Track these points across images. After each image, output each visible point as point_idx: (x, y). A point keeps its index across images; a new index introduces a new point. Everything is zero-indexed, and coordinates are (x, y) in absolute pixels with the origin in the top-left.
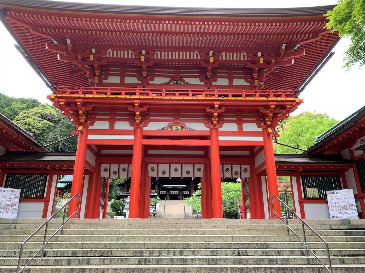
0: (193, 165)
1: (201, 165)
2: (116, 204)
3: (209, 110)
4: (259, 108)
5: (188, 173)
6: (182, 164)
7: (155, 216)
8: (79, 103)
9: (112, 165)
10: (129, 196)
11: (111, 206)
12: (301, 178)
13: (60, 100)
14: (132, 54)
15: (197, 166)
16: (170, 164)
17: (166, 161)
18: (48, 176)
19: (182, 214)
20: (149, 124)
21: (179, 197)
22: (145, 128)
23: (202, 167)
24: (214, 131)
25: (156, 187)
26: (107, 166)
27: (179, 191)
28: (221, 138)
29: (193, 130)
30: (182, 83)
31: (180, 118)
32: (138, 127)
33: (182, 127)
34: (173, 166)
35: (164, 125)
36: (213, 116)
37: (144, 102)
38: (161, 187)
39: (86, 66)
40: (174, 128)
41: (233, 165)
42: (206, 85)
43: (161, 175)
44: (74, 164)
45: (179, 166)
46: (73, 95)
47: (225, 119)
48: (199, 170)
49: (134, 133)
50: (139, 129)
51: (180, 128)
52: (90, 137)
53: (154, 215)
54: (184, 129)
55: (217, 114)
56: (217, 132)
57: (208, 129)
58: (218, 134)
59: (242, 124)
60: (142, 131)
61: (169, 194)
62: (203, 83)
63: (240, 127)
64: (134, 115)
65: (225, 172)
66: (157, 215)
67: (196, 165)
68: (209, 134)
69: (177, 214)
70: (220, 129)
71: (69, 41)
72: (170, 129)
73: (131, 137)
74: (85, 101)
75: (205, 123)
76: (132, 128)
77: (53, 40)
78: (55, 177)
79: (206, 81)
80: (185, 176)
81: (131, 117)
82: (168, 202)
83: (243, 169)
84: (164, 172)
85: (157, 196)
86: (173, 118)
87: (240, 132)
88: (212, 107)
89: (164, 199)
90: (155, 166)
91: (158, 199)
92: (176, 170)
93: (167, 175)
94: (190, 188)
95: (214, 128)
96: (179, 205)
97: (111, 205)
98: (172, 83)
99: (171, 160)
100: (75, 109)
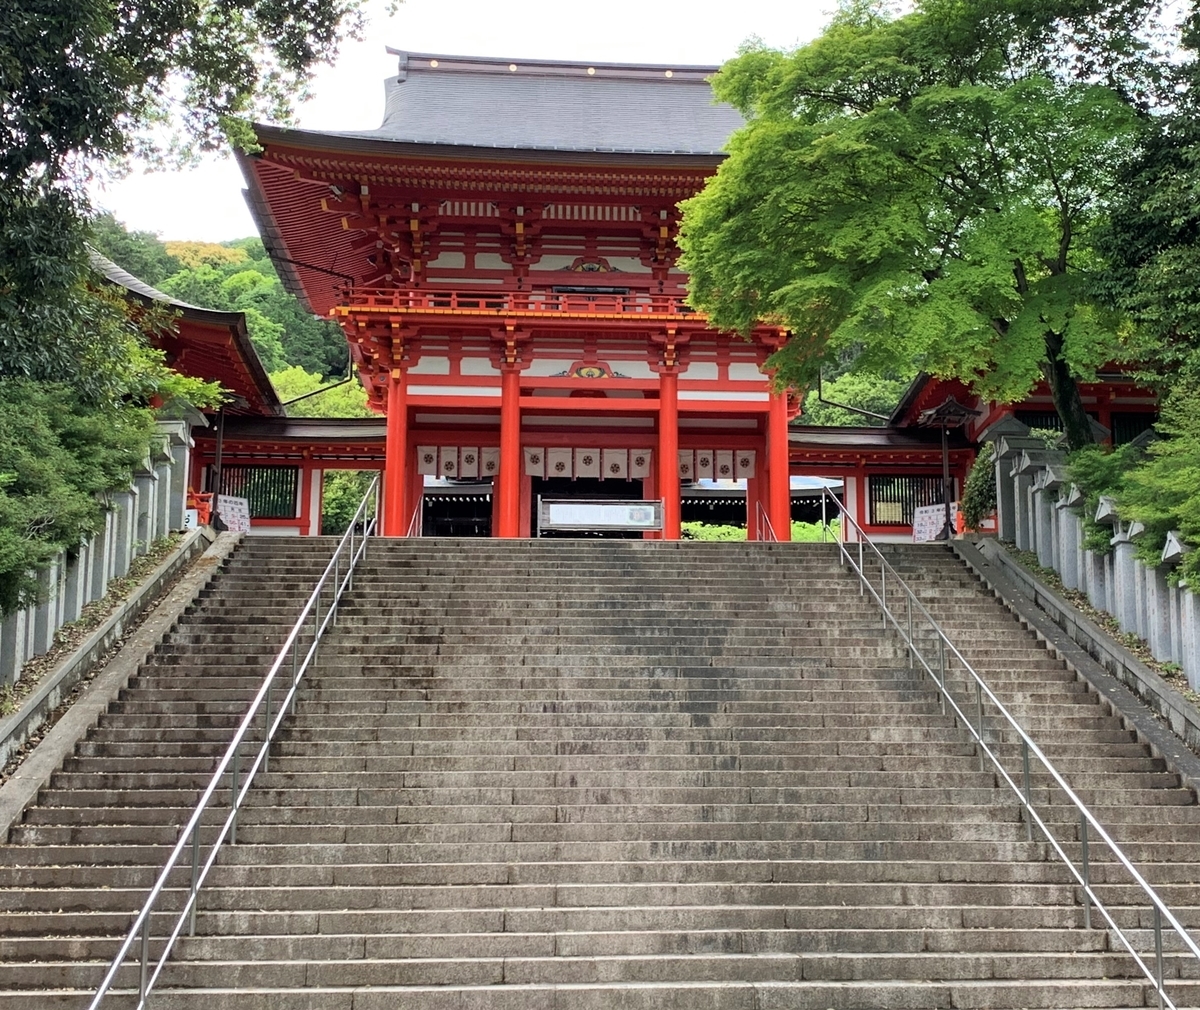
0: (625, 451)
1: (645, 451)
3: (657, 338)
4: (761, 335)
5: (615, 468)
6: (602, 447)
8: (397, 325)
9: (442, 448)
12: (867, 480)
13: (358, 318)
14: (493, 209)
15: (636, 453)
16: (574, 447)
17: (566, 440)
18: (300, 471)
20: (532, 364)
22: (523, 373)
23: (647, 455)
24: (669, 380)
26: (432, 450)
28: (682, 395)
29: (624, 377)
30: (602, 270)
31: (598, 351)
32: (509, 371)
33: (603, 371)
34: (581, 453)
35: (564, 365)
36: (666, 350)
37: (524, 322)
39: (393, 234)
40: (584, 372)
41: (718, 452)
42: (655, 276)
43: (553, 473)
44: (385, 446)
45: (594, 453)
46: (384, 309)
47: (692, 353)
48: (640, 461)
49: (503, 382)
50: (512, 375)
51: (597, 372)
52: (412, 390)
54: (605, 376)
55: (672, 347)
56: (676, 382)
57: (656, 376)
58: (677, 386)
59: (728, 365)
60: (518, 378)
62: (649, 270)
63: (724, 373)
64: (502, 344)
65: (699, 466)
67: (633, 451)
68: (657, 387)
70: (681, 376)
71: (365, 190)
72: (575, 375)
73: (497, 392)
74: (407, 319)
75: (650, 363)
76: (497, 372)
77: (334, 188)
78: (316, 474)
79: (656, 265)
80: (608, 474)
81: (496, 348)
83: (739, 459)
84: (560, 466)
86: (582, 351)
87: (724, 384)
88: (663, 331)
90: (539, 452)
92: (588, 461)
93: (566, 473)
95: (669, 374)
98: (580, 269)
99: (576, 438)
100: (386, 333)
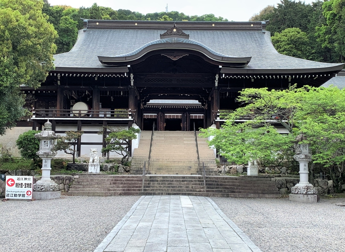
2: (30, 141)
7: (127, 170)
10: (48, 122)
11: (18, 144)
19: (192, 164)
21: (183, 124)
25: (131, 102)
27: (183, 114)
38: (145, 104)
53: (125, 165)
61: (162, 118)
66: (134, 166)
69: (181, 164)
82: (160, 137)
85: (132, 122)
89: (151, 129)
91: (134, 130)
94: (209, 107)
96: (185, 142)
97: (18, 142)
